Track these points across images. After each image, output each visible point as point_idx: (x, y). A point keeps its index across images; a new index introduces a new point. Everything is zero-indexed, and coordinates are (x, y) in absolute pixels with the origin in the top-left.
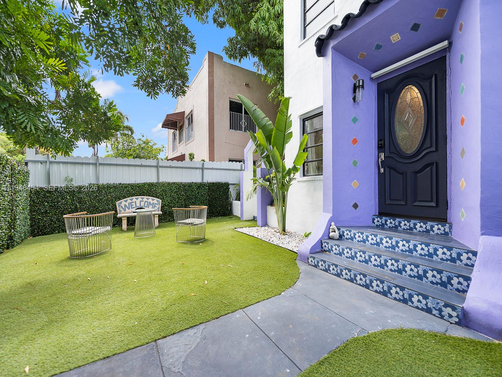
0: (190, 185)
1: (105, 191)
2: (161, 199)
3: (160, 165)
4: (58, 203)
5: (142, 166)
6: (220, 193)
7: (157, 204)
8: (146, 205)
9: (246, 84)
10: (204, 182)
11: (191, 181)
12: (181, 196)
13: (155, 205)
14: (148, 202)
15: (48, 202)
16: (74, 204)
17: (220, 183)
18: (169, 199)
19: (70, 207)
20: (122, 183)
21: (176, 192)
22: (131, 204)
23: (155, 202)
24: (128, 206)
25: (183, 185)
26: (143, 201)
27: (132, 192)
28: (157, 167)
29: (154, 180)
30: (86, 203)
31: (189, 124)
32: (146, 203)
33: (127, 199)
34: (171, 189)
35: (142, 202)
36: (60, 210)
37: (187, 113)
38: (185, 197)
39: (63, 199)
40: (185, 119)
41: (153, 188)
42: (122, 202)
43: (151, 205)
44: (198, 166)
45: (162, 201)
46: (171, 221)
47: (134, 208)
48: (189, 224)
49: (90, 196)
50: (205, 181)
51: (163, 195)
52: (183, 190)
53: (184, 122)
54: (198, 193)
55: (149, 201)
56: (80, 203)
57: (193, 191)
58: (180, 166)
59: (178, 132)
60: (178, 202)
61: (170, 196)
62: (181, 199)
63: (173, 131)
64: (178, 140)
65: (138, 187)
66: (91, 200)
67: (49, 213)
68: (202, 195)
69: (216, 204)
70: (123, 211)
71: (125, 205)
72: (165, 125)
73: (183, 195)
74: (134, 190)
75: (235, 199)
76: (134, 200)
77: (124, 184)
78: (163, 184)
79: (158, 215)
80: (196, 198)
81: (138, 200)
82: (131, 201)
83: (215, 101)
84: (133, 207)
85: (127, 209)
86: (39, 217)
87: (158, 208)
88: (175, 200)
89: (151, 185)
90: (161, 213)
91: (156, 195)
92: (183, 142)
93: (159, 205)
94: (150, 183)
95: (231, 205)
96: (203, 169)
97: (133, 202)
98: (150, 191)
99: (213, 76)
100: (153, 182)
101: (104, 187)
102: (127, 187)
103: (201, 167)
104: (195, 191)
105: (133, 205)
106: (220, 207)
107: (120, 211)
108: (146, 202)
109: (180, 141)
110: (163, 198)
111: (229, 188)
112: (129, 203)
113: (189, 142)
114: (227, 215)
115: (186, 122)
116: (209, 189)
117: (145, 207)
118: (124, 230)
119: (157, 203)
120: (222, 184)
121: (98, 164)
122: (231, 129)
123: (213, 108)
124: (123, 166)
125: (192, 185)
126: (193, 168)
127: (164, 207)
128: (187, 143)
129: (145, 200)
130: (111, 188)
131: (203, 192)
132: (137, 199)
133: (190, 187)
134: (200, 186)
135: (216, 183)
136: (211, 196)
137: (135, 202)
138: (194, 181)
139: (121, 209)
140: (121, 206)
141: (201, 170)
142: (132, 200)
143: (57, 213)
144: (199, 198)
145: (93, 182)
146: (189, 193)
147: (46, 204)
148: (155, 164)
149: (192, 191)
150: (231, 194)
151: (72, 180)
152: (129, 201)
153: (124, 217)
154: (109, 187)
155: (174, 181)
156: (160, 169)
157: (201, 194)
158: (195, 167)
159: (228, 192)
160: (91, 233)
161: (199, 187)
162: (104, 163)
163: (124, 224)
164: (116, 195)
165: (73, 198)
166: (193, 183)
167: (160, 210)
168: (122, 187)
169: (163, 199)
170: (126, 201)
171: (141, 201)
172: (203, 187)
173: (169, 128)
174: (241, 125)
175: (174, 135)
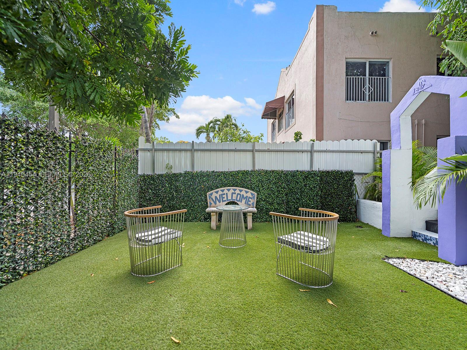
0: (294, 174)
1: (199, 180)
2: (257, 192)
3: (256, 149)
4: (159, 190)
5: (236, 151)
6: (338, 187)
7: (251, 198)
8: (238, 199)
9: (372, 33)
10: (313, 170)
11: (295, 169)
12: (282, 188)
13: (249, 199)
14: (240, 195)
15: (152, 190)
16: (171, 193)
17: (338, 171)
18: (266, 192)
19: (168, 196)
20: (215, 171)
21: (275, 183)
22: (222, 196)
23: (249, 195)
24: (219, 199)
25: (284, 174)
26: (235, 193)
27: (225, 181)
28: (252, 151)
29: (249, 168)
30: (182, 192)
31: (289, 108)
32: (239, 196)
33: (218, 190)
34: (269, 179)
35: (234, 195)
36: (161, 199)
37: (287, 97)
38: (287, 191)
39: (163, 187)
40: (285, 103)
41: (248, 178)
42: (213, 193)
43: (244, 199)
44: (305, 148)
45: (258, 194)
46: (268, 221)
47: (225, 201)
48: (303, 247)
49: (185, 185)
50: (316, 168)
51: (259, 186)
52: (284, 181)
53: (284, 108)
54: (305, 185)
55: (242, 193)
56: (176, 191)
57: (298, 183)
58: (281, 149)
59: (277, 121)
60: (277, 197)
61: (268, 188)
62: (282, 193)
63: (272, 120)
64: (277, 130)
65: (231, 175)
66: (185, 189)
67: (152, 200)
68: (311, 189)
69: (333, 203)
70: (213, 204)
71: (216, 197)
72: (265, 116)
73: (284, 188)
74: (227, 180)
75: (362, 196)
76: (226, 192)
77: (217, 172)
78: (260, 173)
79: (251, 214)
80: (302, 192)
81: (229, 192)
82: (222, 193)
83: (325, 67)
84: (224, 199)
85: (217, 202)
86: (145, 204)
87: (253, 204)
88: (274, 194)
89: (245, 173)
90: (255, 210)
91: (251, 186)
92: (282, 130)
93: (254, 199)
94: (244, 171)
95: (356, 205)
96: (312, 152)
97: (224, 194)
98: (244, 181)
99: (322, 35)
100: (247, 170)
101: (198, 175)
102: (219, 176)
103: (309, 149)
104: (301, 182)
105: (224, 198)
106: (338, 208)
107: (211, 204)
108: (238, 194)
109: (279, 130)
110: (260, 190)
111: (354, 180)
112: (220, 195)
113: (289, 128)
114: (350, 221)
115: (286, 106)
116: (321, 179)
117: (238, 201)
118: (213, 228)
119: (251, 196)
120: (342, 173)
121: (193, 150)
122: (348, 100)
123: (323, 77)
124: (216, 151)
125: (296, 175)
126: (298, 151)
127: (260, 201)
128: (287, 130)
129: (237, 192)
130: (204, 176)
131: (311, 183)
132: (229, 190)
133: (293, 176)
134: (309, 175)
135: (332, 172)
136: (324, 191)
137: (227, 194)
138: (300, 169)
139: (212, 202)
140: (212, 199)
141: (309, 153)
142: (223, 191)
143: (158, 201)
144: (307, 193)
145: (189, 169)
146: (292, 185)
147: (150, 191)
148: (251, 148)
149: (296, 182)
150: (356, 188)
151: (171, 168)
152: (220, 193)
153: (213, 212)
154: (202, 175)
155: (273, 169)
156: (257, 154)
157: (309, 187)
158: (301, 149)
159: (352, 185)
160: (150, 241)
161: (306, 177)
162: (199, 148)
163: (213, 220)
164: (209, 185)
165: (171, 186)
166: (297, 171)
167: (255, 205)
168: (215, 175)
169: (258, 192)
170: (217, 192)
171: (233, 193)
172: (312, 177)
173: (268, 118)
174: (364, 92)
175: (273, 125)
